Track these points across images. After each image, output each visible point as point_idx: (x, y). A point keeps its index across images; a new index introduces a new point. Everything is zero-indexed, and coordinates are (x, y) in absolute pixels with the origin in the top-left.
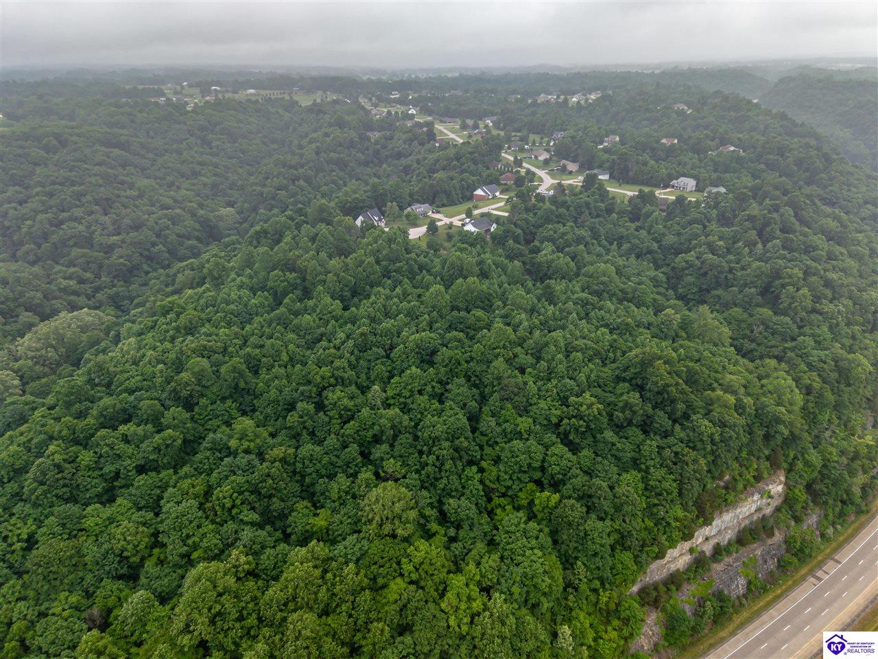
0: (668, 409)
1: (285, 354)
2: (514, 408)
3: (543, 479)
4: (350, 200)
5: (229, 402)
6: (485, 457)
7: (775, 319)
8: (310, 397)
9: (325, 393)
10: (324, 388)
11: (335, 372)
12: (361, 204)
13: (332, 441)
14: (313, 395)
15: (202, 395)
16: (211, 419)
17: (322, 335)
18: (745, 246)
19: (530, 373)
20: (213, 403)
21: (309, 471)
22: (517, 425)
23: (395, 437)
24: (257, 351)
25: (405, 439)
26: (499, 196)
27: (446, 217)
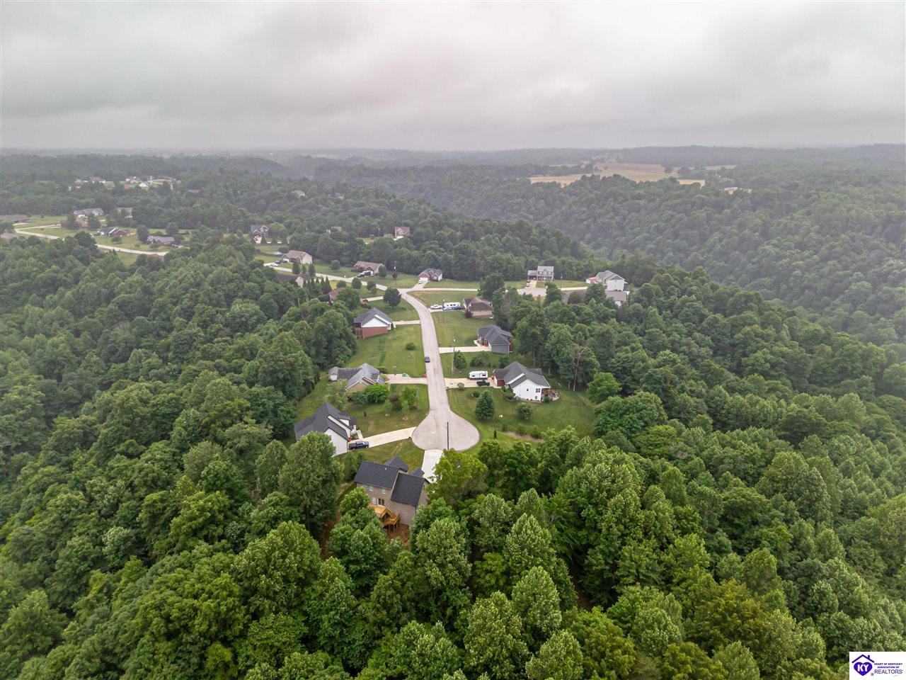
26: (395, 323)
27: (412, 376)
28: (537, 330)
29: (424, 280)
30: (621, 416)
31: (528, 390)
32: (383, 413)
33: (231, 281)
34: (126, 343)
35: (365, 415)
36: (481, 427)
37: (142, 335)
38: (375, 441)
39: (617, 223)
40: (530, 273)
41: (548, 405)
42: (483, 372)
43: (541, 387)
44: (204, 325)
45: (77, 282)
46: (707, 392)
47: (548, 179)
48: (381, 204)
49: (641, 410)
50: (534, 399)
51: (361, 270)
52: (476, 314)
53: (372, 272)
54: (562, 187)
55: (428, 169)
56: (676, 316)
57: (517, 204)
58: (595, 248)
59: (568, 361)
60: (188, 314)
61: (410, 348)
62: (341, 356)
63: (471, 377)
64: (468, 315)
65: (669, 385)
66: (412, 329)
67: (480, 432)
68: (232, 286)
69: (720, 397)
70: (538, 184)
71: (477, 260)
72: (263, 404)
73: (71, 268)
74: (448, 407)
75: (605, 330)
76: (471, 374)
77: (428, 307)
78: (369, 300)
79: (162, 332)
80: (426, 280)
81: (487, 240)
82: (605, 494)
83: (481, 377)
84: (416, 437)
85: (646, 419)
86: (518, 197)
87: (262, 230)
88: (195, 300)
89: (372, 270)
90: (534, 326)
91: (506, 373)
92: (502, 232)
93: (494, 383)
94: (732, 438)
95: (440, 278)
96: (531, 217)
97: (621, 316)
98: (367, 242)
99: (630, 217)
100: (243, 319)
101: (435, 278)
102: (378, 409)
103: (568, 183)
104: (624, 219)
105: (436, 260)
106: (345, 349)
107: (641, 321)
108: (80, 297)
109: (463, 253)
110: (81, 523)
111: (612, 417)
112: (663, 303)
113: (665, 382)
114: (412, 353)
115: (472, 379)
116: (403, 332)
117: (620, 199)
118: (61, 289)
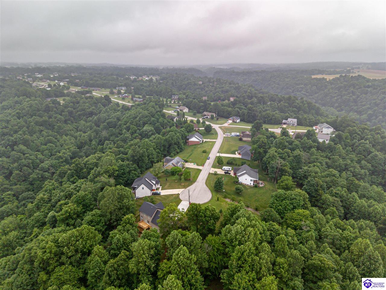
26: (205, 140)
27: (197, 165)
28: (261, 150)
29: (230, 121)
30: (282, 200)
31: (246, 180)
32: (175, 180)
33: (147, 117)
34: (105, 138)
35: (166, 180)
36: (214, 194)
37: (111, 136)
38: (164, 193)
39: (353, 99)
40: (284, 121)
41: (255, 188)
42: (229, 168)
43: (253, 179)
44: (132, 134)
45: (100, 113)
46: (347, 195)
47: (319, 76)
48: (231, 87)
49: (293, 199)
50: (249, 184)
51: (205, 115)
52: (244, 139)
53: (209, 117)
54: (328, 80)
55: (263, 72)
56: (354, 151)
57: (301, 88)
58: (338, 111)
59: (273, 167)
60: (128, 129)
61: (204, 152)
62: (174, 152)
63: (223, 169)
64: (241, 140)
65: (319, 188)
66: (211, 143)
67: (212, 196)
68: (146, 119)
69: (353, 199)
70: (314, 78)
71: (257, 114)
72: (124, 169)
73: (99, 108)
74: (205, 181)
75: (298, 154)
76: (224, 167)
77: (224, 134)
78: (200, 129)
79: (119, 135)
80: (231, 121)
81: (271, 104)
82: (237, 243)
83: (228, 169)
84: (182, 194)
85: (295, 205)
86: (302, 84)
87: (176, 97)
88: (131, 123)
89: (209, 116)
90: (260, 148)
91: (239, 169)
92: (280, 101)
93: (232, 173)
94: (345, 224)
95: (238, 121)
96: (308, 94)
97: (320, 147)
98: (212, 103)
99: (361, 96)
100: (146, 132)
101: (235, 121)
102: (174, 178)
103: (331, 78)
104: (358, 97)
105: (239, 113)
106: (176, 149)
107: (331, 151)
108: (99, 119)
109: (250, 110)
110: (44, 207)
111: (277, 200)
112: (349, 143)
113: (318, 186)
114: (204, 154)
115: (223, 170)
116: (206, 144)
117: (357, 87)
118: (94, 116)
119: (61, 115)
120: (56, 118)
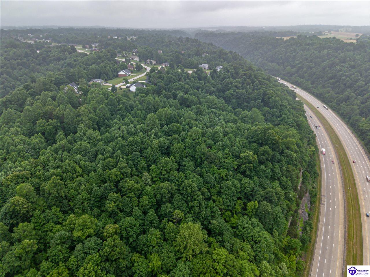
0: (277, 150)
1: (78, 168)
2: (216, 166)
3: (241, 197)
4: (54, 79)
5: (54, 208)
6: (212, 194)
7: (272, 110)
8: (111, 189)
9: (120, 184)
10: (118, 182)
11: (121, 170)
12: (61, 81)
13: (137, 211)
14: (112, 187)
15: (34, 210)
16: (44, 224)
17: (97, 152)
18: (247, 85)
19: (215, 148)
20: (44, 211)
21: (131, 234)
22: (220, 174)
23: (172, 197)
24: (58, 170)
25: (177, 197)
26: (132, 75)
40: (200, 66)
51: (147, 62)
54: (285, 40)
63: (126, 86)
80: (164, 66)
83: (129, 86)
87: (136, 51)
101: (167, 66)
103: (288, 38)
116: (130, 77)
119: (36, 59)
120: (32, 61)
